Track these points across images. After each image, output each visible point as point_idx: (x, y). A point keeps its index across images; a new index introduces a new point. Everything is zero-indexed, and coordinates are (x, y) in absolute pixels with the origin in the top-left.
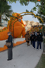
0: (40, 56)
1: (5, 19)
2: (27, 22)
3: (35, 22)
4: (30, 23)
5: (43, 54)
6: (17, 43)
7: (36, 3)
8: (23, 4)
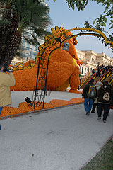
0: (102, 144)
1: (31, 40)
2: (88, 54)
3: (108, 57)
4: (97, 57)
5: (110, 141)
6: (53, 102)
7: (108, 4)
8: (73, 5)
